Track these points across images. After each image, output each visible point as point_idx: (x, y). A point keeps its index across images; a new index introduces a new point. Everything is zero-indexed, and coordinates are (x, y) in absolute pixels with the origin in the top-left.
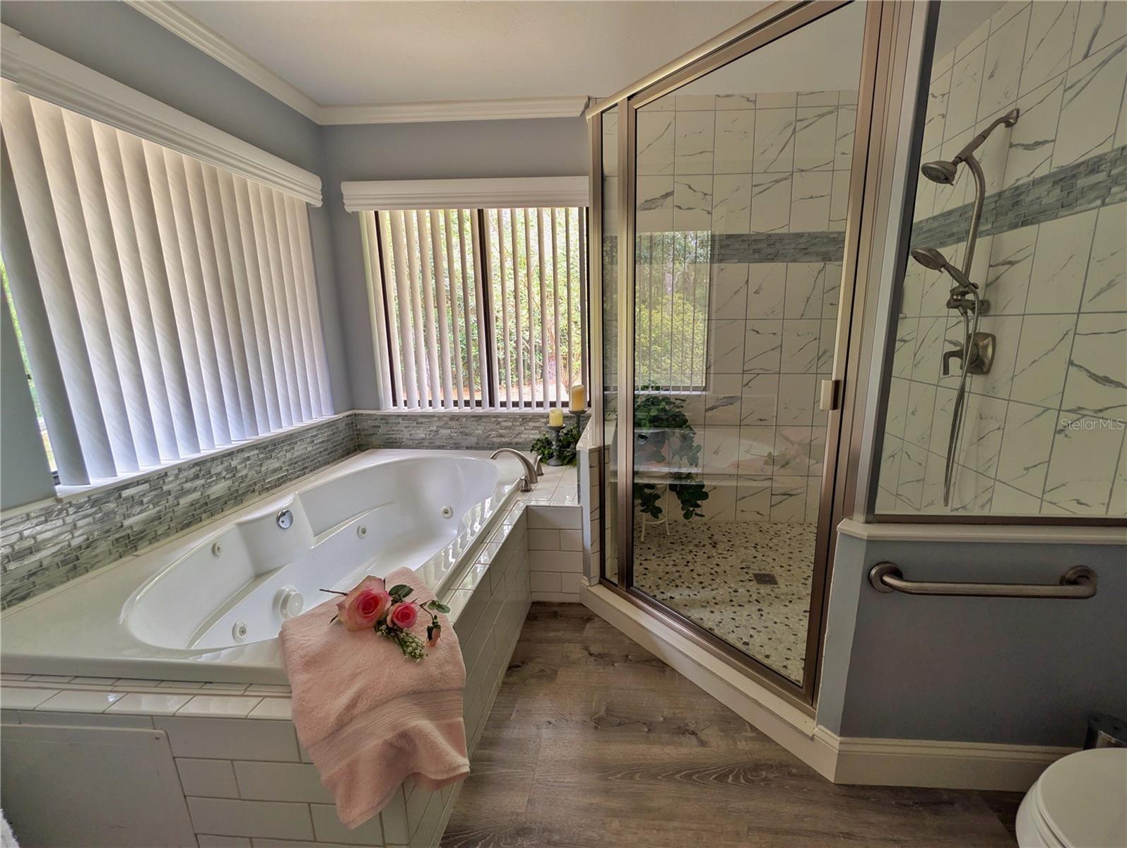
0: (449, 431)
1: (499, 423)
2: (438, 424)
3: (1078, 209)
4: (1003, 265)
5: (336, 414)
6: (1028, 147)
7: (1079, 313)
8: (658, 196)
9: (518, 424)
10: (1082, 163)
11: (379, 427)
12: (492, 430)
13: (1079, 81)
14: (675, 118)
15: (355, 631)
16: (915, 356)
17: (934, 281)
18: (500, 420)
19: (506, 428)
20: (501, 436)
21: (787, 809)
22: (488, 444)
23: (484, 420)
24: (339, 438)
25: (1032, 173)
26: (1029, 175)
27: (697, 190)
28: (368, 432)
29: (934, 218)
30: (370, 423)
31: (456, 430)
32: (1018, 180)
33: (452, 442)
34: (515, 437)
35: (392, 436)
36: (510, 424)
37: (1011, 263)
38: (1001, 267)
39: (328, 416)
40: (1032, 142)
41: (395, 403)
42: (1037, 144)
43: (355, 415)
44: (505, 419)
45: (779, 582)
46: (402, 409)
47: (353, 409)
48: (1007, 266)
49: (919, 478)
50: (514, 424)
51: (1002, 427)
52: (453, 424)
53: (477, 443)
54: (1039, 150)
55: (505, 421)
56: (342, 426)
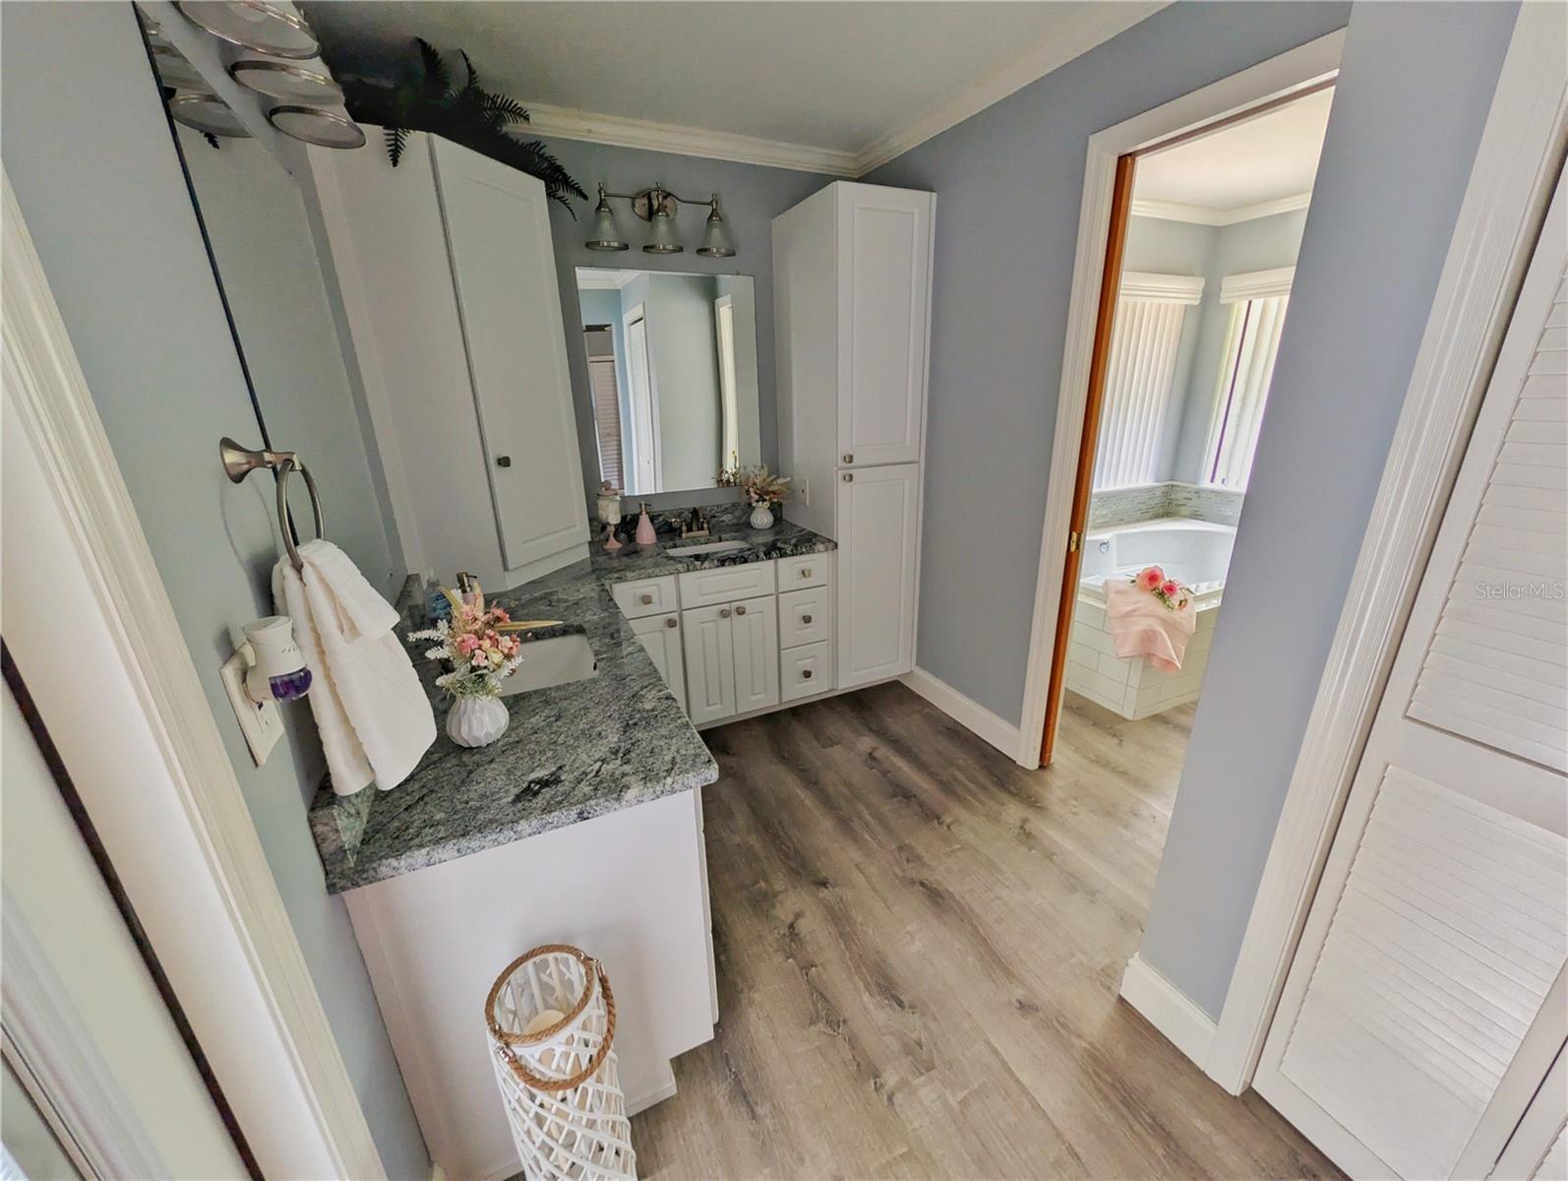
5: (1157, 482)
15: (1142, 589)
24: (1152, 503)
28: (1179, 503)
30: (1185, 495)
39: (1149, 483)
41: (1212, 481)
43: (1173, 486)
46: (1217, 486)
47: (1172, 480)
56: (1158, 494)
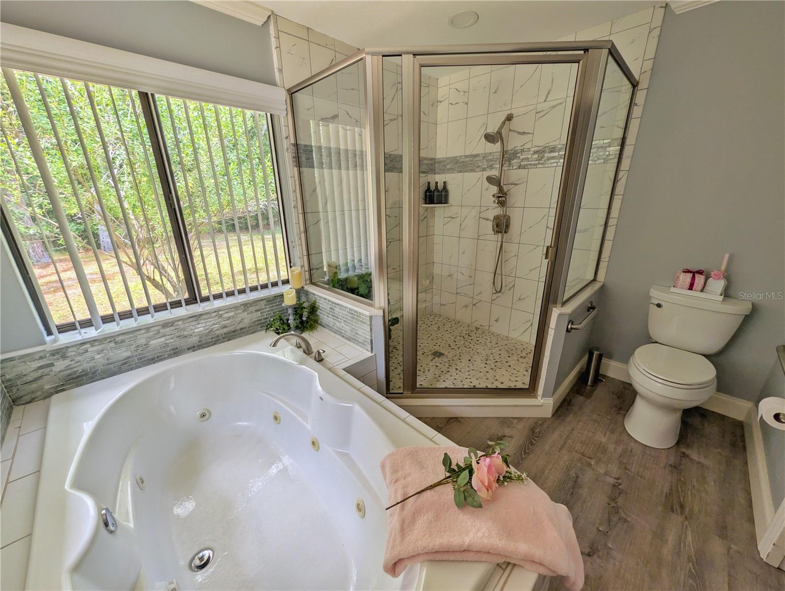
0: (163, 339)
1: (221, 316)
2: (146, 335)
3: (546, 165)
4: (512, 184)
6: (519, 133)
7: (550, 208)
8: (329, 117)
9: (239, 311)
10: (547, 147)
11: (52, 365)
12: (214, 324)
13: (543, 111)
14: (335, 57)
16: (461, 225)
17: (470, 188)
18: (221, 313)
19: (229, 318)
20: (225, 327)
21: (555, 437)
22: (212, 338)
23: (203, 317)
25: (523, 145)
26: (521, 146)
27: (352, 117)
29: (466, 156)
31: (172, 336)
32: (515, 147)
33: (169, 349)
34: (239, 323)
35: (75, 369)
36: (232, 314)
37: (516, 184)
38: (510, 186)
40: (521, 131)
42: (524, 133)
44: (226, 311)
45: (444, 353)
48: (513, 186)
49: (471, 283)
50: (237, 312)
51: (517, 255)
52: (167, 330)
53: (200, 341)
54: (526, 136)
55: (227, 313)
